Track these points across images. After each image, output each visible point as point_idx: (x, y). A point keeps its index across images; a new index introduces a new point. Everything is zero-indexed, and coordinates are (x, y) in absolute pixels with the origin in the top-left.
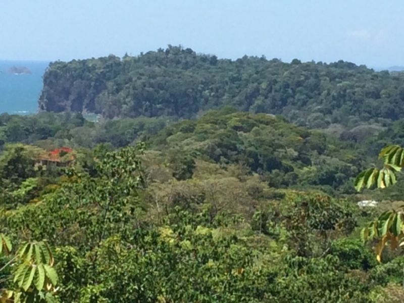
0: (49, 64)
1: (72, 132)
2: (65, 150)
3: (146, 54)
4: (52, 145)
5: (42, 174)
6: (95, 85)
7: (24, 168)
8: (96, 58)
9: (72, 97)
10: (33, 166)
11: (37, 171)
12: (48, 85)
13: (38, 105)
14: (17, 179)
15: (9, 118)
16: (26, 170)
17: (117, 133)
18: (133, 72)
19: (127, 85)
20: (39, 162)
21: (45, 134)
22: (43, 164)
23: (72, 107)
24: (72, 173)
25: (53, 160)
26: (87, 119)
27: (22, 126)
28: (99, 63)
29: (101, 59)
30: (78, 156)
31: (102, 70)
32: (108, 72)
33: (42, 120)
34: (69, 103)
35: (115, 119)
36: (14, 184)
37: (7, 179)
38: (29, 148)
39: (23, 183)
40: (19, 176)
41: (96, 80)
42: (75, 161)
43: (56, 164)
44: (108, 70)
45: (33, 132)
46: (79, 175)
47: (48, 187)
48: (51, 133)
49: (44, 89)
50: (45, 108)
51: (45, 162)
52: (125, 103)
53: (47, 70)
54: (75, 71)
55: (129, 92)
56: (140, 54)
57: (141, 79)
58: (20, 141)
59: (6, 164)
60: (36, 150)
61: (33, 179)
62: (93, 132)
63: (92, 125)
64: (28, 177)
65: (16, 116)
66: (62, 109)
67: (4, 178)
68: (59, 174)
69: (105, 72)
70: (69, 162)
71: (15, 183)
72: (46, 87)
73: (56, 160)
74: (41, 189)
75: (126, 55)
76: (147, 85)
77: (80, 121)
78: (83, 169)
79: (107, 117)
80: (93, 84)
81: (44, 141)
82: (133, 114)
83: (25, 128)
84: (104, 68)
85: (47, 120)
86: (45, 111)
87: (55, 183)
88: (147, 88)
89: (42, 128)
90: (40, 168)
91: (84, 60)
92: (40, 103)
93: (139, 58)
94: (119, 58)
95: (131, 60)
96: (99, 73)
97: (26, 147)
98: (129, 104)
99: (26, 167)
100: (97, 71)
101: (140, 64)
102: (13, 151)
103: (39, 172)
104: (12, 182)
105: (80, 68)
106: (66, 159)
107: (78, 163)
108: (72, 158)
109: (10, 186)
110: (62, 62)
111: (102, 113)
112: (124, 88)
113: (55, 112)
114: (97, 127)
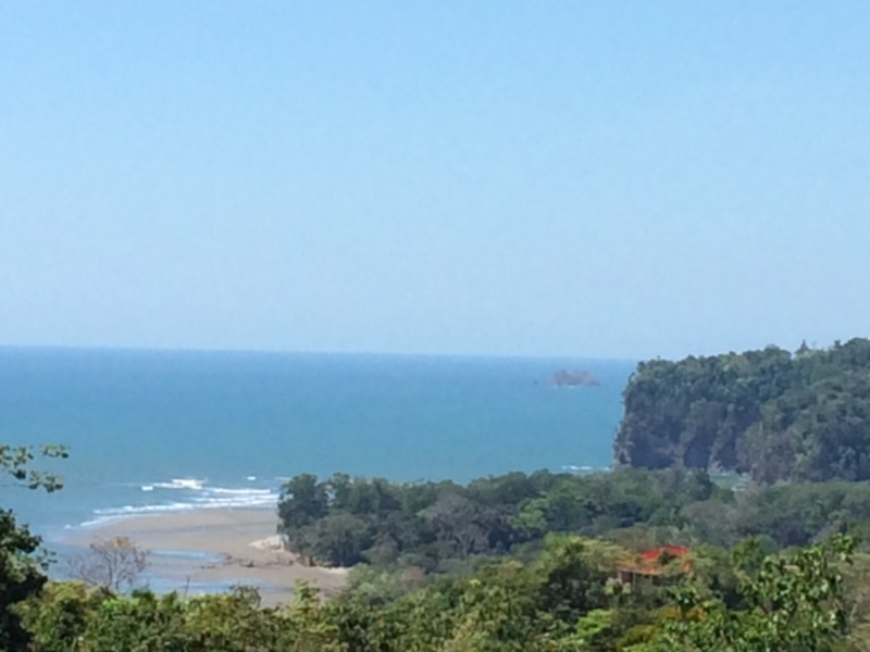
0: (636, 365)
1: (686, 511)
2: (671, 552)
3: (846, 345)
4: (642, 541)
5: (622, 601)
6: (736, 410)
7: (583, 589)
8: (739, 353)
9: (686, 437)
10: (603, 583)
11: (611, 596)
12: (636, 410)
13: (613, 452)
14: (567, 612)
15: (552, 481)
16: (587, 593)
17: (784, 515)
18: (818, 383)
19: (806, 412)
20: (615, 577)
21: (629, 515)
22: (624, 582)
23: (686, 457)
24: (691, 600)
25: (644, 572)
26: (720, 484)
27: (578, 498)
28: (746, 362)
29: (749, 355)
30: (700, 563)
31: (750, 379)
32: (764, 383)
33: (621, 487)
34: (680, 450)
35: (780, 483)
36: (561, 622)
37: (547, 611)
38: (594, 545)
39: (582, 619)
40: (572, 606)
41: (739, 402)
42: (691, 575)
43: (651, 580)
44: (763, 379)
45: (603, 512)
46: (706, 604)
47: (637, 630)
48: (642, 514)
49: (625, 418)
50: (628, 459)
51: (629, 577)
52: (801, 450)
53: (633, 379)
54: (693, 382)
55: (811, 425)
56: (833, 344)
57: (834, 397)
58: (574, 530)
59: (545, 580)
60: (608, 550)
61: (601, 612)
62: (732, 513)
63: (729, 496)
64: (591, 609)
65: (567, 476)
66: (664, 463)
67: (541, 609)
68: (659, 603)
69: (757, 382)
70: (681, 576)
71: (565, 620)
72: (631, 415)
73: (653, 572)
74: (619, 634)
75: (804, 348)
76: (850, 411)
77: (702, 487)
78: (710, 592)
79: (762, 479)
80: (731, 407)
81: (627, 530)
82: (817, 473)
83: (586, 503)
84: (756, 374)
85: (633, 486)
86: (628, 466)
87: (650, 622)
88: (848, 418)
89: (621, 502)
90: (618, 589)
91: (712, 358)
92: (616, 449)
93: (832, 354)
94: (788, 353)
95: (813, 357)
96: (745, 385)
97: (588, 543)
98: (809, 453)
99: (589, 587)
100: (740, 380)
101: (835, 366)
102: (561, 552)
103: (616, 598)
104: (556, 618)
105: (704, 376)
106: (672, 569)
107: (700, 579)
108: (687, 569)
109: (554, 626)
110: (664, 362)
111: (751, 472)
112: (800, 417)
113: (650, 469)
114: (740, 501)
